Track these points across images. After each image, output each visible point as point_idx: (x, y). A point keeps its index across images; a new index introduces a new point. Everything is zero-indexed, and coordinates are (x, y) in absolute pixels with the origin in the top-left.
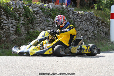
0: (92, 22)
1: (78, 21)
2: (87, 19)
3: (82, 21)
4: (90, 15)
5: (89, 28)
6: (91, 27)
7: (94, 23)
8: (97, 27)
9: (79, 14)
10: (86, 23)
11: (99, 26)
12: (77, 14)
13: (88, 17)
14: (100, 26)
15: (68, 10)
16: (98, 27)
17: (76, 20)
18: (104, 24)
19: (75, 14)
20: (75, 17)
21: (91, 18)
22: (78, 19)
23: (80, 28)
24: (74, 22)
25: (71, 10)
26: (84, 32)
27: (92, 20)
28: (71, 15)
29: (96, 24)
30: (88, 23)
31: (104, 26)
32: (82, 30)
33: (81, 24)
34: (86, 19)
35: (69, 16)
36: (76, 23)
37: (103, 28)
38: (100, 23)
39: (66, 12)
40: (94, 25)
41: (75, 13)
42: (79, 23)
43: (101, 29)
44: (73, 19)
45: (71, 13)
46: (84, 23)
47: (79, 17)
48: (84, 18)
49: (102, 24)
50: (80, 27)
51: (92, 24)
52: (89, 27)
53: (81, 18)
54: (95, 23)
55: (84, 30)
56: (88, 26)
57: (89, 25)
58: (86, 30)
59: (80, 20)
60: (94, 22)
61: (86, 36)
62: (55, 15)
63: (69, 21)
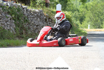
0: (41, 18)
2: (38, 16)
3: (34, 18)
4: (40, 12)
6: (41, 22)
10: (37, 19)
11: (47, 21)
12: (30, 12)
13: (39, 14)
14: (47, 22)
15: (23, 8)
16: (46, 22)
17: (29, 17)
18: (50, 20)
19: (28, 12)
20: (28, 14)
21: (41, 15)
22: (30, 16)
24: (28, 18)
25: (25, 8)
26: (35, 27)
28: (25, 12)
29: (45, 20)
30: (39, 19)
31: (50, 22)
32: (34, 25)
33: (33, 20)
36: (29, 19)
37: (50, 23)
38: (47, 19)
39: (21, 10)
40: (43, 21)
41: (28, 11)
42: (31, 19)
43: (48, 24)
44: (27, 16)
45: (25, 11)
46: (35, 19)
48: (36, 15)
49: (49, 20)
50: (32, 23)
51: (42, 20)
52: (39, 22)
53: (33, 15)
54: (44, 19)
55: (36, 25)
57: (39, 21)
58: (37, 25)
59: (32, 17)
60: (43, 18)
61: (37, 30)
62: (13, 12)
63: (24, 17)
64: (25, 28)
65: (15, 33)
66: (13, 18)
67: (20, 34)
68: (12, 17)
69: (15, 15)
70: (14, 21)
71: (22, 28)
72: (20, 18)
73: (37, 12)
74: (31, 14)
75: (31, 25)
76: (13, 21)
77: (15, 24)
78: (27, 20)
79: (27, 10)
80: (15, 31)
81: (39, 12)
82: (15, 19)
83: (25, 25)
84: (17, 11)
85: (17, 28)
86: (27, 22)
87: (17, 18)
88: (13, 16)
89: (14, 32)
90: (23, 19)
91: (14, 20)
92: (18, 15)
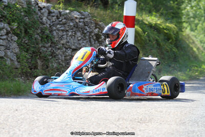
0: (86, 32)
1: (59, 30)
2: (76, 26)
3: (67, 31)
4: (84, 19)
5: (80, 44)
6: (85, 42)
7: (90, 35)
8: (97, 42)
9: (60, 16)
10: (75, 34)
11: (100, 40)
12: (57, 16)
13: (79, 22)
14: (102, 41)
15: (39, 7)
16: (99, 42)
17: (54, 28)
19: (53, 16)
20: (53, 22)
21: (85, 25)
22: (58, 26)
23: (63, 44)
24: (51, 31)
25: (44, 7)
26: (69, 52)
27: (87, 28)
28: (44, 18)
29: (95, 37)
30: (79, 34)
32: (67, 48)
33: (65, 36)
34: (74, 26)
35: (41, 19)
36: (55, 33)
39: (35, 12)
40: (90, 38)
41: (53, 14)
42: (60, 33)
44: (49, 26)
45: (46, 14)
46: (70, 34)
47: (61, 23)
48: (71, 24)
50: (62, 42)
51: (87, 37)
52: (81, 42)
53: (64, 24)
54: (93, 34)
55: (70, 48)
56: (79, 40)
57: (79, 38)
58: (73, 47)
59: (62, 29)
60: (91, 33)
62: (13, 15)
63: (42, 29)
64: (42, 55)
65: (18, 66)
66: (14, 30)
67: (31, 69)
68: (11, 29)
69: (18, 23)
70: (15, 38)
71: (36, 54)
72: (31, 32)
73: (76, 18)
74: (60, 21)
75: (59, 49)
76: (13, 38)
77: (19, 45)
78: (47, 36)
79: (50, 13)
80: (19, 62)
81: (81, 18)
82: (19, 32)
83: (45, 47)
84: (23, 14)
85: (24, 53)
86: (50, 41)
87: (23, 32)
88: (15, 25)
89: (16, 63)
90: (38, 34)
91: (17, 35)
92: (26, 24)
